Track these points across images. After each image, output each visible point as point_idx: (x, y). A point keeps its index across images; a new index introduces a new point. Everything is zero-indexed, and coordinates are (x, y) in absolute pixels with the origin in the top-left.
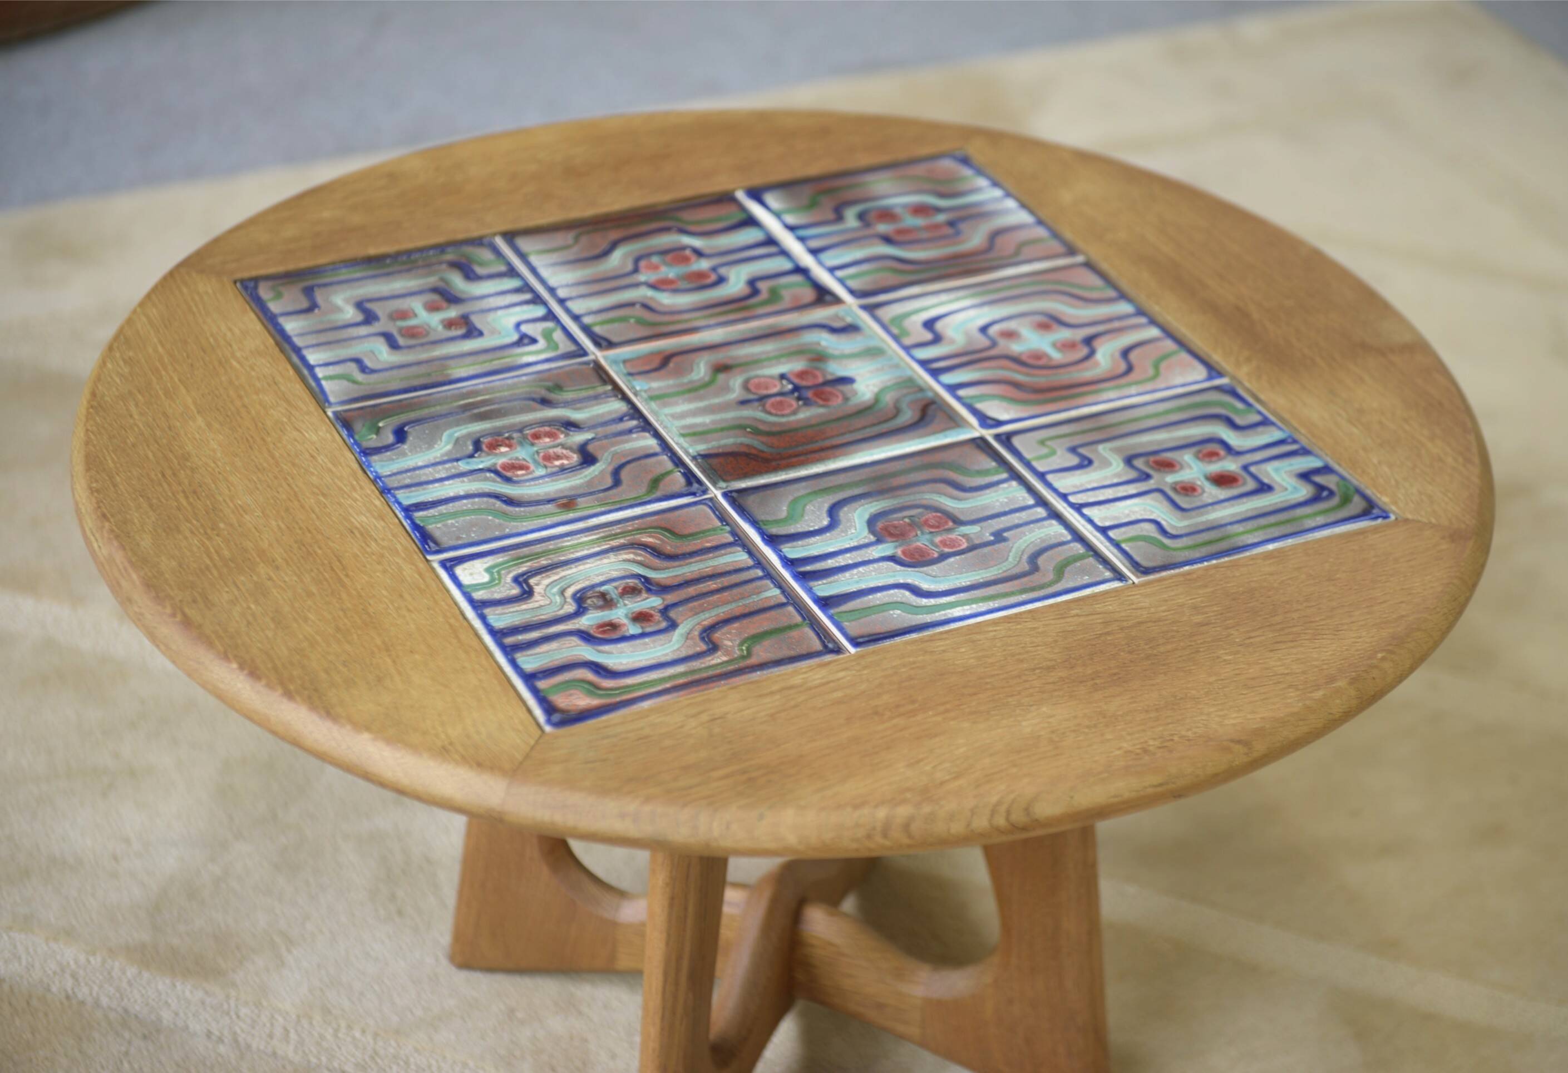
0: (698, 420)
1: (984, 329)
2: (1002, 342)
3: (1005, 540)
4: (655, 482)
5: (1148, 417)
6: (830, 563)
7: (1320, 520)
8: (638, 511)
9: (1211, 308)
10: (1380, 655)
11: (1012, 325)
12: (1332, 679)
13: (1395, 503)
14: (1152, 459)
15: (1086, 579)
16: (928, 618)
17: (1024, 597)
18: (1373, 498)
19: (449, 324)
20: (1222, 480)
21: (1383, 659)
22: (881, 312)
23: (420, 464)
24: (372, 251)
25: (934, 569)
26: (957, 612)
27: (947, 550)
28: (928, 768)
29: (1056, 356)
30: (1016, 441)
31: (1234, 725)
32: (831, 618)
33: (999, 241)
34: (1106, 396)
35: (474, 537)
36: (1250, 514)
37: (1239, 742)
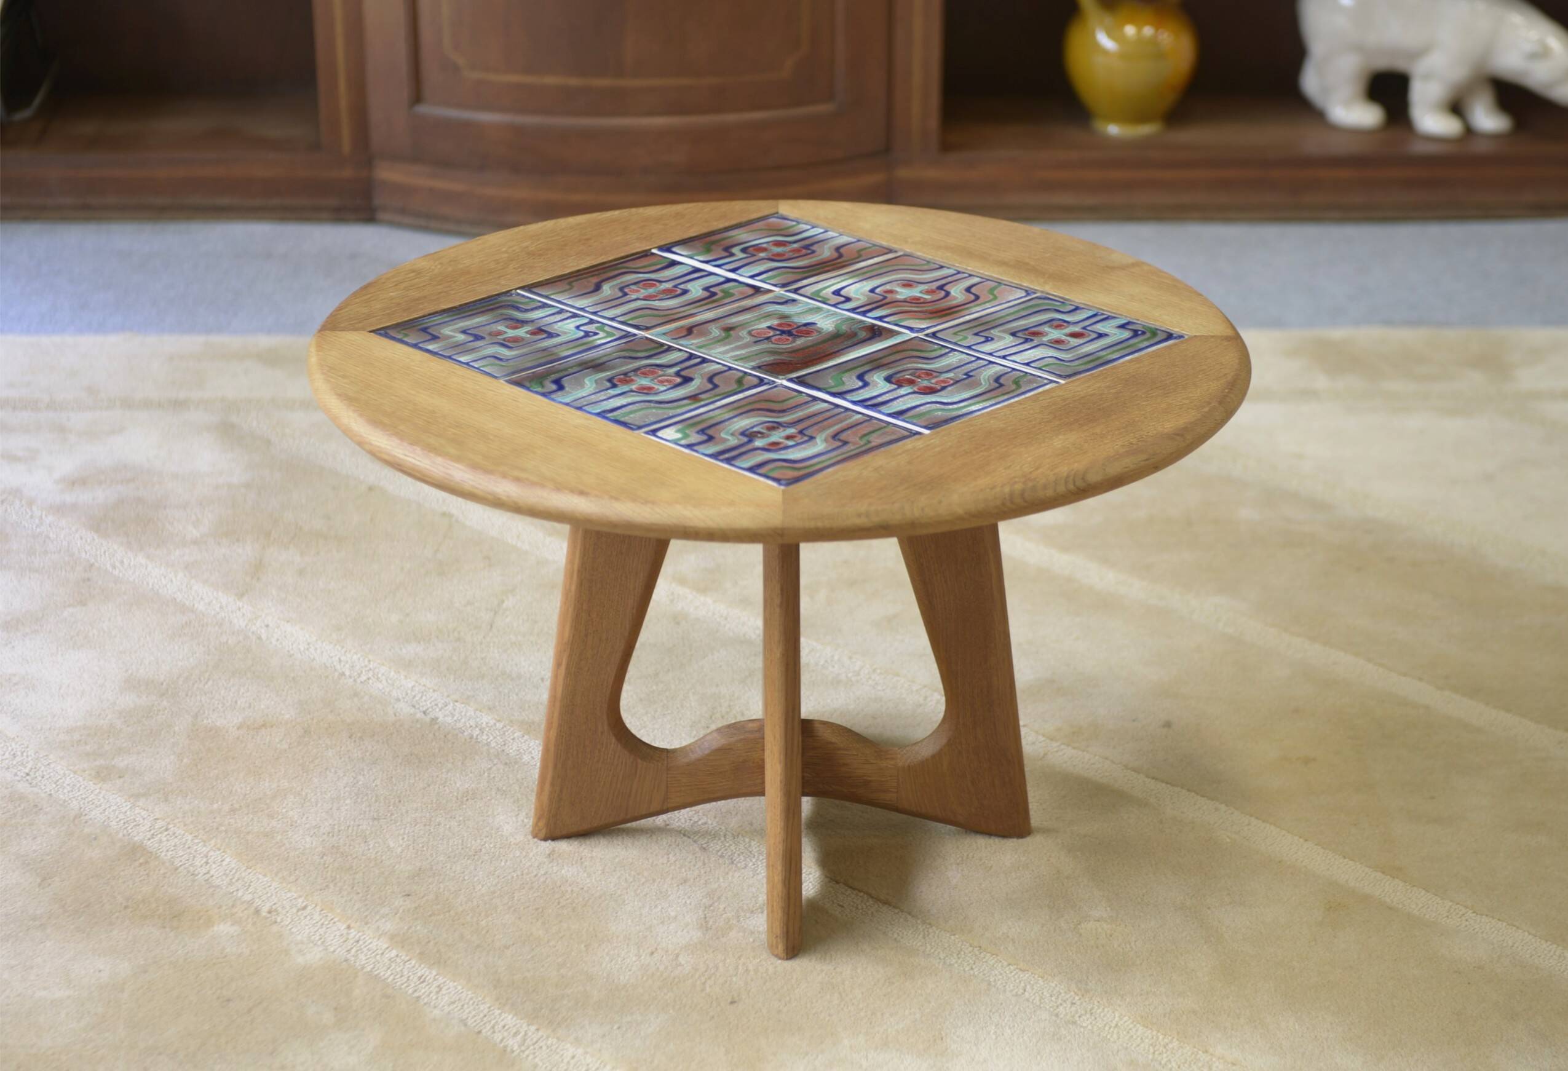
0: (738, 353)
1: (872, 291)
2: (888, 295)
3: (970, 376)
4: (739, 381)
5: (1008, 315)
6: (880, 400)
7: (1146, 344)
8: (741, 396)
9: (1003, 263)
10: (1227, 391)
11: (888, 287)
12: (1209, 403)
13: (1183, 330)
14: (1026, 332)
15: (1035, 385)
16: (960, 413)
17: (1006, 397)
18: (1168, 331)
19: (533, 333)
20: (1075, 335)
21: (1229, 392)
22: (802, 291)
23: (584, 395)
24: (445, 307)
25: (943, 393)
26: (973, 408)
27: (943, 385)
28: (1018, 468)
29: (928, 297)
30: (938, 335)
31: (1171, 427)
32: (904, 420)
33: (842, 250)
34: (974, 310)
35: (653, 419)
36: (1104, 347)
37: (1178, 435)
